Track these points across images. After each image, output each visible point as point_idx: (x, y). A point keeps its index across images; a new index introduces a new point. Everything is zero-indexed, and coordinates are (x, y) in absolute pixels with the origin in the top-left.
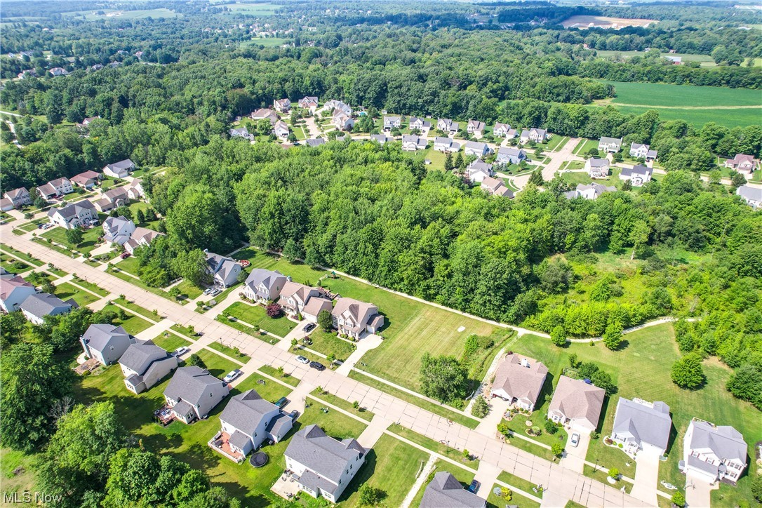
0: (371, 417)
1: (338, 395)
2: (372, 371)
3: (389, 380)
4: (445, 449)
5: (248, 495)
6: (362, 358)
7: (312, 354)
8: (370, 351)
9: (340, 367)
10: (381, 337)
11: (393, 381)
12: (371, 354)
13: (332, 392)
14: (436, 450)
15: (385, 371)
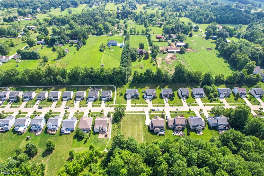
0: (132, 106)
1: (142, 107)
2: (140, 115)
3: (134, 114)
4: (113, 106)
5: (140, 88)
6: (145, 117)
7: (158, 113)
8: (145, 120)
9: (148, 113)
10: (147, 125)
11: (133, 114)
12: (144, 119)
13: (144, 107)
14: (115, 105)
15: (137, 116)
